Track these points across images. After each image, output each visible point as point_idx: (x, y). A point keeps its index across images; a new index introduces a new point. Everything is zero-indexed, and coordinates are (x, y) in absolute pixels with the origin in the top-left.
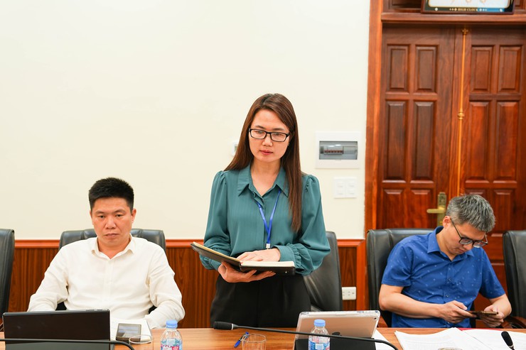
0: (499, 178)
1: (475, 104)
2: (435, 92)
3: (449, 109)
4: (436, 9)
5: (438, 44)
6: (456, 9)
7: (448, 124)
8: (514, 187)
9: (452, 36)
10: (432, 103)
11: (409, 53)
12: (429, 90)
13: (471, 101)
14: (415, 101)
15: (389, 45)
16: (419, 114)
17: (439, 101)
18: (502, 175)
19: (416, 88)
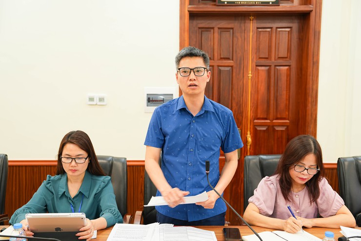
0: (277, 119)
1: (260, 68)
2: (233, 60)
3: (242, 72)
4: (226, 3)
5: (233, 27)
6: (239, 3)
7: (241, 82)
8: (288, 124)
9: (243, 22)
10: (230, 68)
11: (214, 33)
12: (228, 59)
13: (257, 66)
14: (218, 66)
15: (199, 28)
16: (221, 75)
17: (235, 66)
18: (279, 116)
19: (219, 58)
